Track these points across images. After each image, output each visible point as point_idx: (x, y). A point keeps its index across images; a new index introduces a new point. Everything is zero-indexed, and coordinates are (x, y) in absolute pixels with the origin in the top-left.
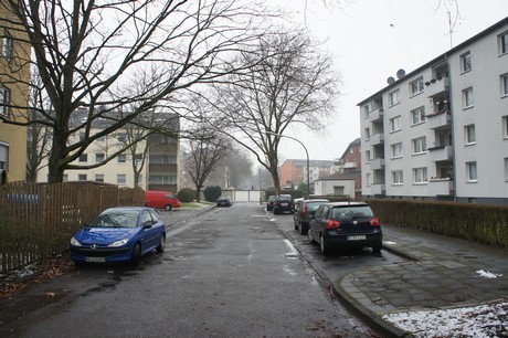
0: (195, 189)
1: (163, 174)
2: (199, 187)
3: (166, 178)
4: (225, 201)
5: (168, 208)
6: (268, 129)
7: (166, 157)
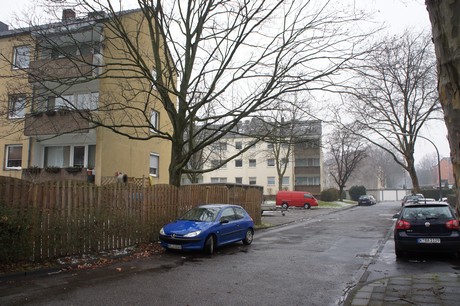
0: (339, 189)
1: (308, 175)
2: (342, 187)
3: (311, 179)
4: (366, 200)
5: (307, 206)
6: (404, 130)
7: (311, 160)
